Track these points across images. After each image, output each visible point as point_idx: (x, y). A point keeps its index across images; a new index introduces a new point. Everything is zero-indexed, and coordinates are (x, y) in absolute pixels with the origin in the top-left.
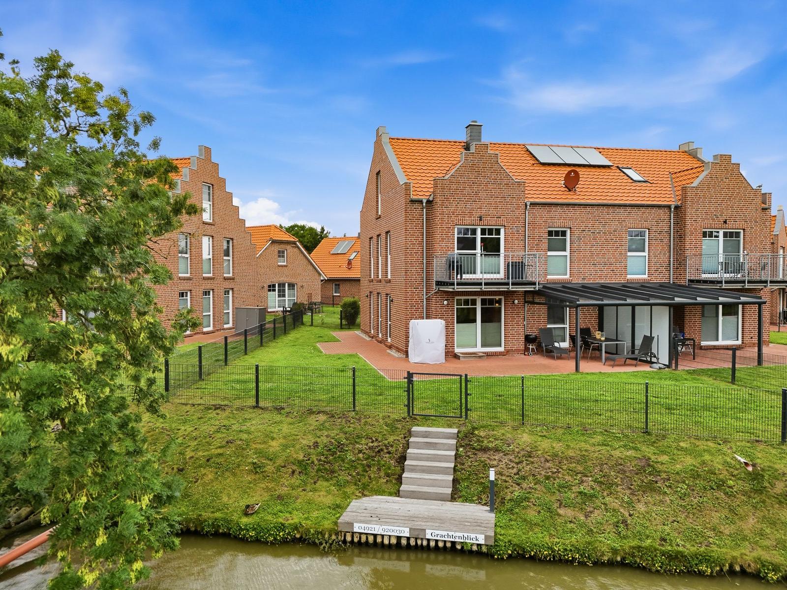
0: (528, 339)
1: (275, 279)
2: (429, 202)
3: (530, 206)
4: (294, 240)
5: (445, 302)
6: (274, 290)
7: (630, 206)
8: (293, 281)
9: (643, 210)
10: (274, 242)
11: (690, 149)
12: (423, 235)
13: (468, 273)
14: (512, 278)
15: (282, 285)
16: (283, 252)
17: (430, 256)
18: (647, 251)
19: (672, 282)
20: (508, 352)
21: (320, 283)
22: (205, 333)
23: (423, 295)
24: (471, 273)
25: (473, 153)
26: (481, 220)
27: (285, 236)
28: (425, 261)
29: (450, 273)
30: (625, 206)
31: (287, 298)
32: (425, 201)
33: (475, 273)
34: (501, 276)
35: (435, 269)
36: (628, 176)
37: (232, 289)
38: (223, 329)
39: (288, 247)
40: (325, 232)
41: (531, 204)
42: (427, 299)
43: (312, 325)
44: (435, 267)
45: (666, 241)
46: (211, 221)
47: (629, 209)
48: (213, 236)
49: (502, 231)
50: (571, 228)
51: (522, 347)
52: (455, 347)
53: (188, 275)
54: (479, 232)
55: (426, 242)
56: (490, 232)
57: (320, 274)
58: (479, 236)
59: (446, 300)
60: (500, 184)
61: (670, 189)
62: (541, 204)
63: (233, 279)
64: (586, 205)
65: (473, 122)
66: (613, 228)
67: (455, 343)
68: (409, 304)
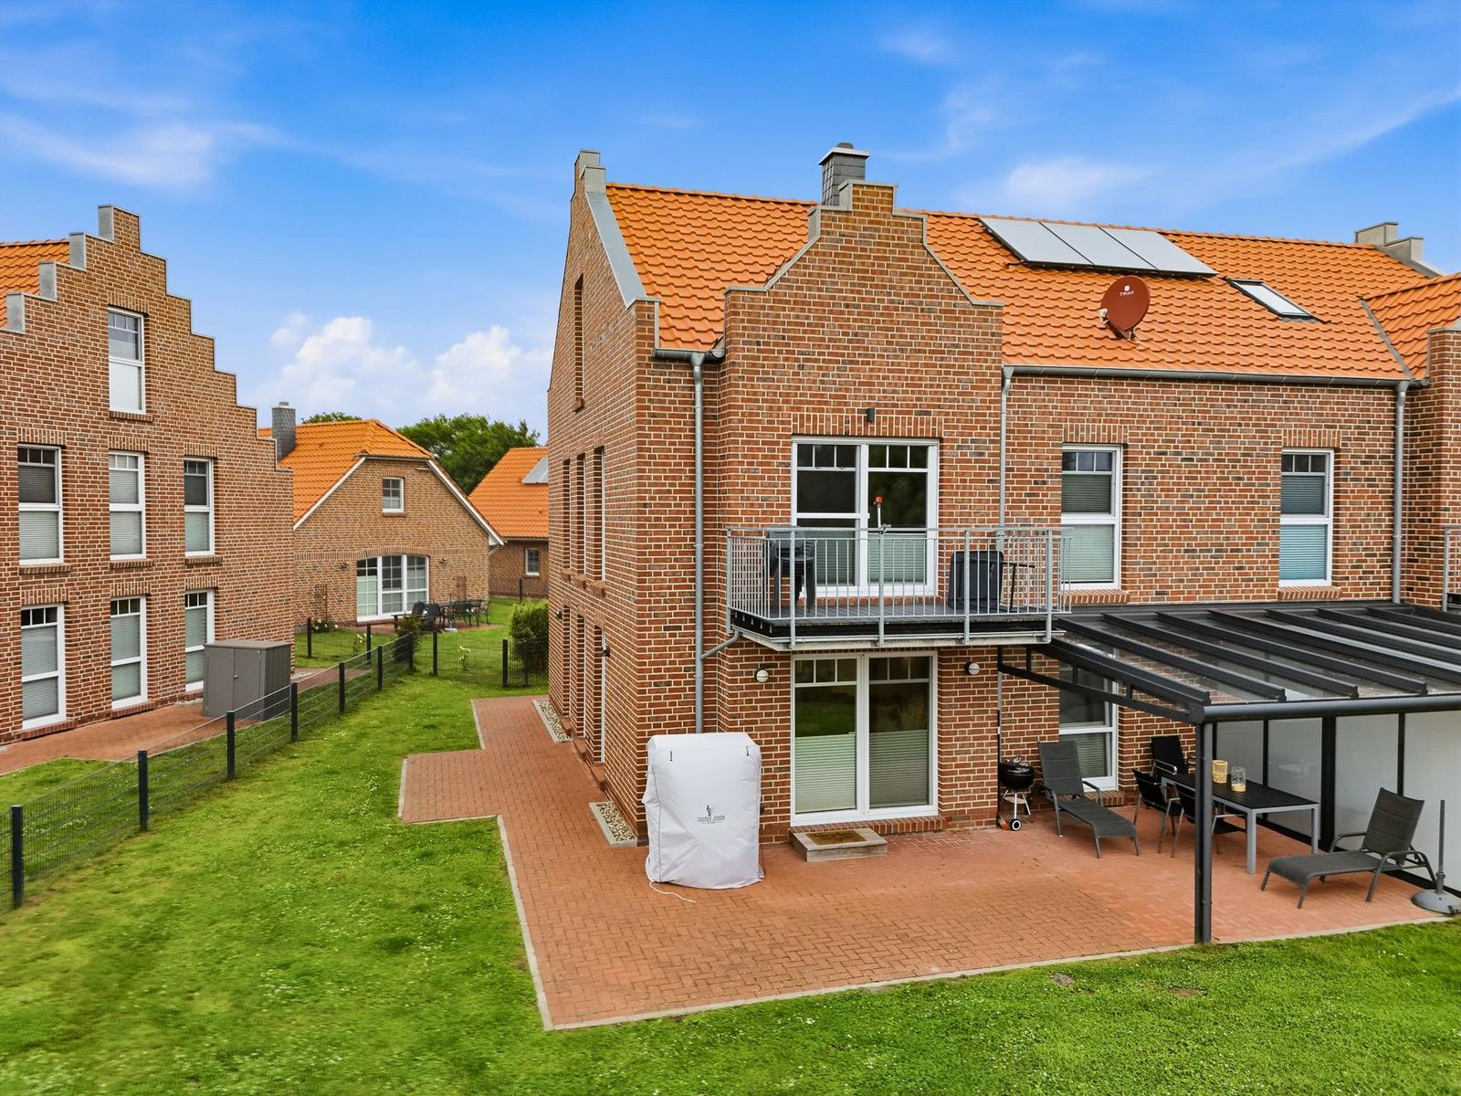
0: (1008, 778)
1: (374, 548)
2: (711, 362)
3: (1013, 381)
4: (421, 455)
5: (762, 675)
6: (374, 573)
7: (1288, 384)
8: (421, 550)
9: (1322, 394)
10: (371, 460)
11: (1389, 241)
12: (694, 464)
13: (832, 581)
14: (973, 608)
15: (393, 561)
16: (396, 483)
17: (713, 532)
18: (1331, 512)
19: (1397, 601)
20: (949, 819)
21: (487, 554)
22: (116, 716)
23: (693, 648)
24: (843, 581)
25: (848, 212)
26: (869, 420)
27: (403, 447)
28: (699, 546)
29: (775, 582)
30: (1275, 382)
31: (405, 590)
32: (698, 359)
33: (853, 582)
34: (930, 588)
35: (729, 572)
36: (1258, 302)
37: (215, 589)
38: (182, 698)
39: (409, 472)
40: (528, 434)
41: (1015, 374)
42: (704, 661)
43: (434, 674)
44: (729, 564)
45: (1382, 483)
46: (143, 412)
47: (1285, 392)
48: (146, 453)
49: (933, 455)
50: (1125, 446)
51: (991, 804)
52: (792, 814)
53: (60, 561)
54: (863, 456)
55: (704, 485)
56: (898, 456)
57: (486, 534)
58: (863, 469)
59: (763, 667)
60: (930, 311)
61: (1378, 339)
62: (1044, 375)
63: (216, 563)
64: (1167, 380)
65: (842, 145)
66: (1243, 443)
67: (793, 800)
68: (651, 677)
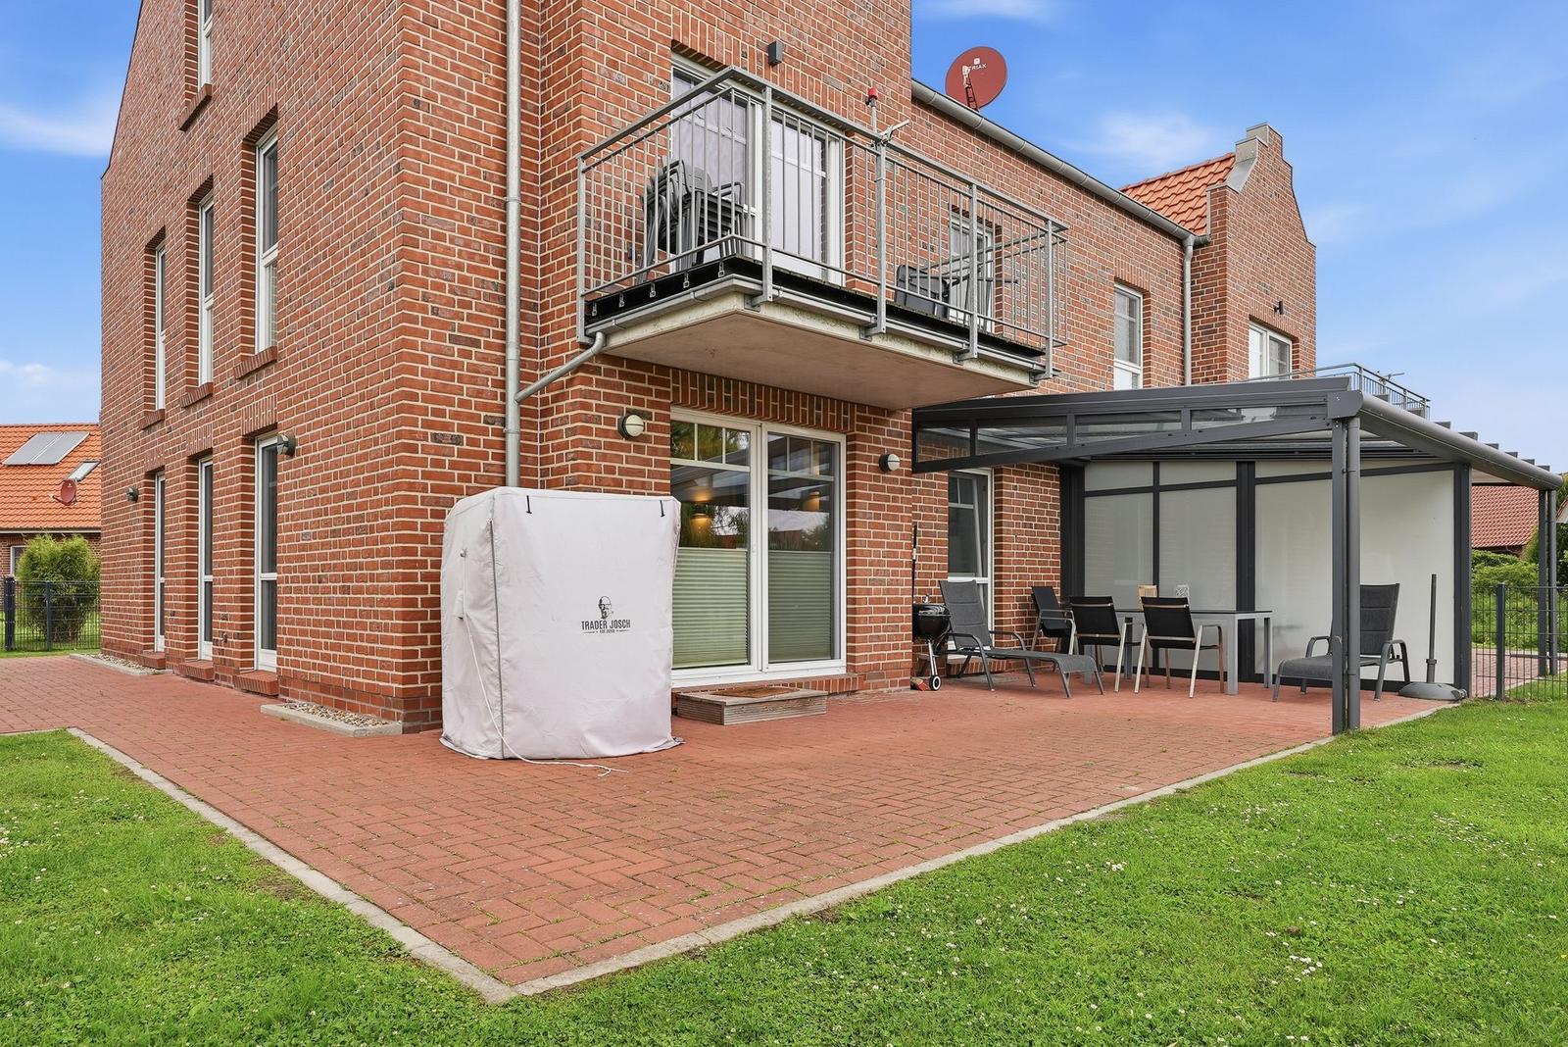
0: (921, 623)
7: (1117, 208)
9: (1138, 231)
18: (1142, 360)
20: (864, 677)
23: (502, 383)
26: (771, 63)
28: (512, 202)
45: (1175, 338)
47: (1115, 217)
51: (906, 658)
59: (632, 414)
64: (1033, 163)
68: (427, 424)
